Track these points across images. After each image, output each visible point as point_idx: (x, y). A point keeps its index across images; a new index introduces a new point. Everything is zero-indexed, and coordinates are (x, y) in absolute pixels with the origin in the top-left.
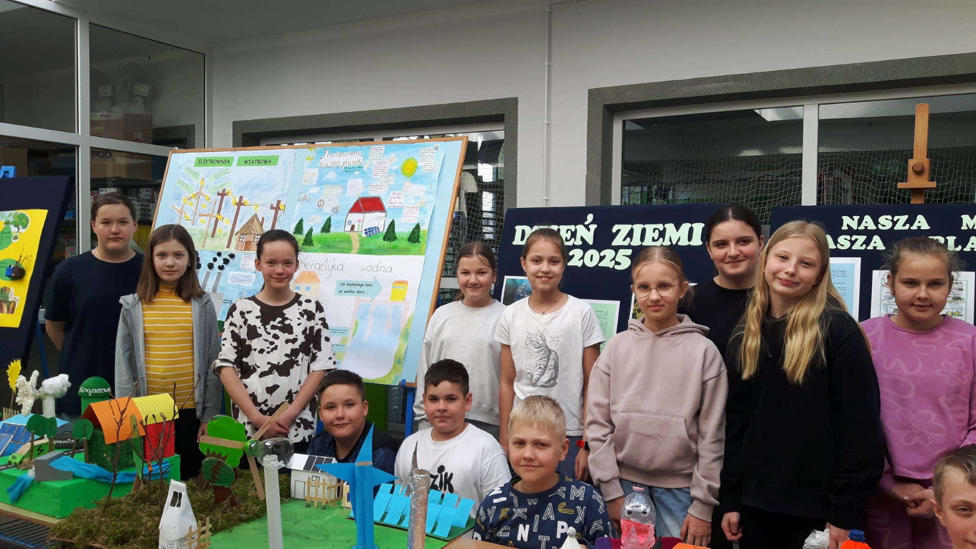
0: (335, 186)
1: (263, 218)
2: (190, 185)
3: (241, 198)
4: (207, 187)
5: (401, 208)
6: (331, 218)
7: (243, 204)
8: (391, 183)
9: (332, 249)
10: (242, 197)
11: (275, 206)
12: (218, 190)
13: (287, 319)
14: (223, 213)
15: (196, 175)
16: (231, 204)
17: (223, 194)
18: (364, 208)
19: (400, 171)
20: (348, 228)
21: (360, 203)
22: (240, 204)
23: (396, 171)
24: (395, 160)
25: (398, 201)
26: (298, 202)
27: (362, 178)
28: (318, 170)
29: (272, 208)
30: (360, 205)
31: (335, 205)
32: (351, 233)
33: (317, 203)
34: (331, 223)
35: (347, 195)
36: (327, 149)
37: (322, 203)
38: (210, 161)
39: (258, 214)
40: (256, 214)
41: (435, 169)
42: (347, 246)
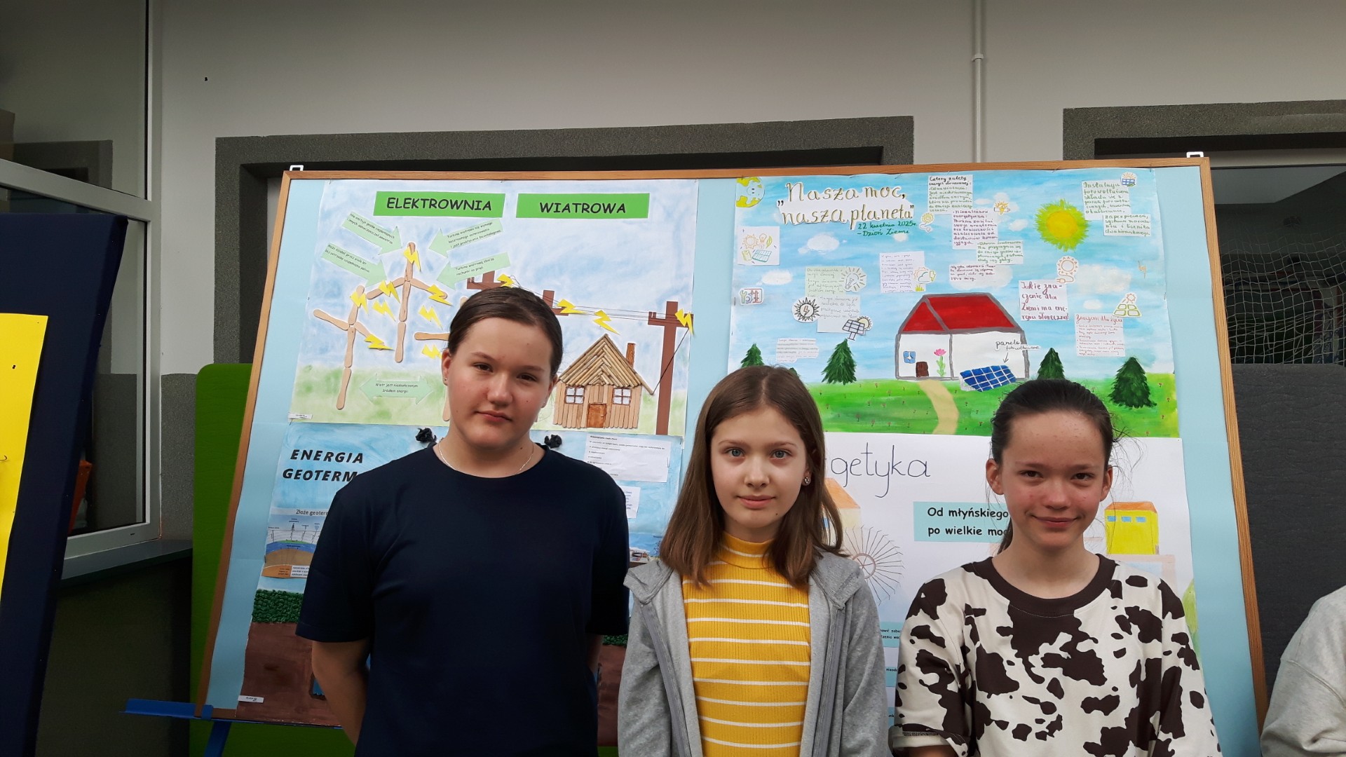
0: (838, 268)
1: (631, 346)
2: (370, 261)
4: (431, 268)
5: (1065, 322)
6: (848, 342)
8: (1015, 260)
9: (873, 422)
10: (551, 293)
11: (662, 314)
12: (470, 275)
15: (386, 235)
18: (945, 320)
19: (1037, 234)
20: (909, 370)
21: (931, 309)
23: (1024, 234)
24: (1014, 207)
25: (1051, 303)
26: (733, 308)
27: (921, 248)
28: (778, 229)
29: (653, 320)
30: (930, 313)
31: (853, 314)
32: (922, 383)
33: (794, 310)
34: (853, 358)
35: (883, 290)
36: (795, 182)
37: (810, 308)
38: (428, 203)
39: (610, 337)
40: (606, 337)
41: (1143, 230)
42: (921, 413)
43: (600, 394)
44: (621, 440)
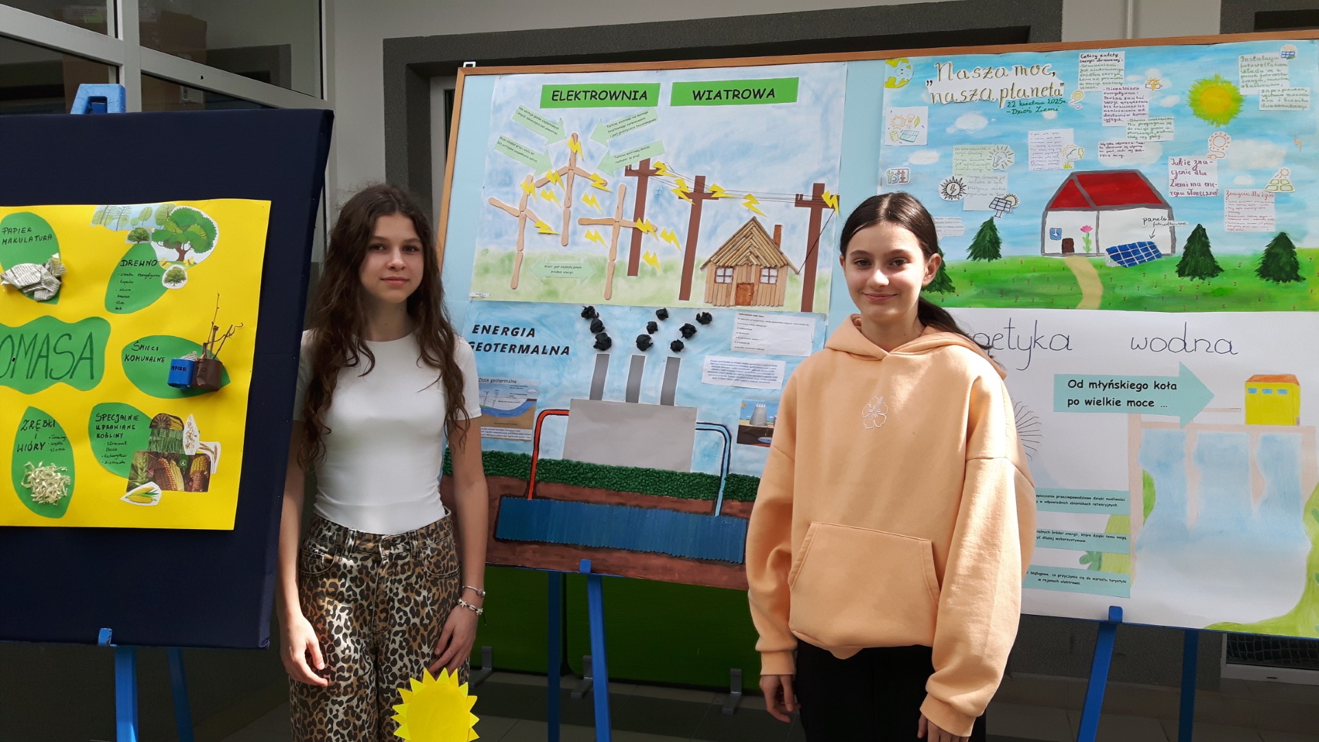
0: (987, 146)
1: (778, 228)
2: (535, 151)
3: (700, 181)
4: (592, 157)
5: (1215, 197)
6: (994, 220)
7: (709, 196)
8: (1164, 137)
9: (1017, 297)
10: (704, 178)
11: (808, 196)
12: (627, 163)
14: (653, 216)
15: (552, 127)
16: (672, 197)
17: (644, 173)
18: (1092, 197)
19: (1190, 110)
20: (1055, 247)
21: (1079, 186)
22: (699, 193)
23: (1176, 111)
24: (1166, 83)
25: (1201, 179)
27: (1070, 126)
28: (927, 108)
29: (800, 202)
30: (1078, 191)
31: (1000, 192)
32: (1068, 260)
33: (941, 189)
34: (999, 235)
35: (1031, 168)
36: (945, 61)
37: (957, 187)
38: (589, 95)
39: (759, 219)
40: (754, 219)
41: (1302, 104)
42: (1065, 289)
43: (749, 275)
44: (767, 317)
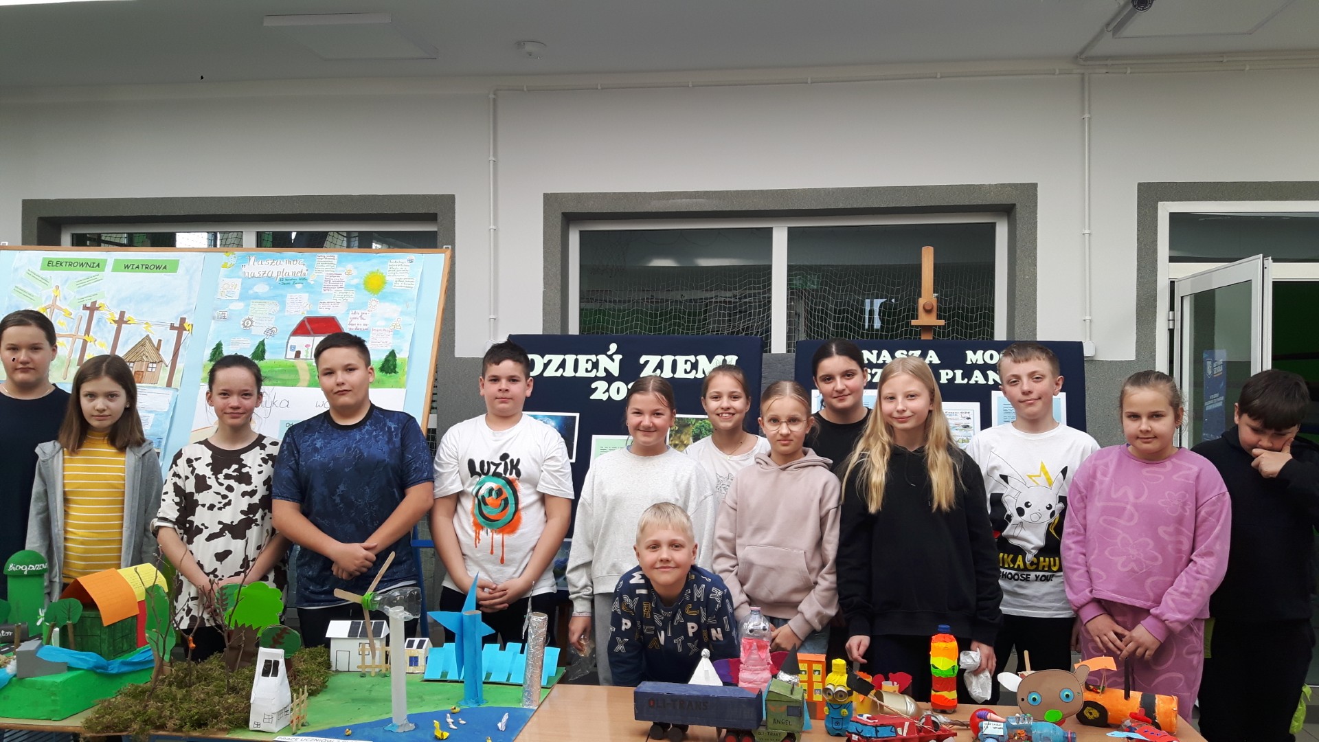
0: (267, 301)
1: (160, 341)
2: (35, 294)
3: (122, 314)
4: (65, 299)
5: (366, 331)
6: (265, 342)
7: (126, 322)
8: (350, 300)
10: (124, 312)
11: (177, 324)
12: (84, 303)
13: (245, 466)
14: (95, 333)
15: (45, 281)
16: (106, 322)
17: (92, 309)
18: (312, 329)
19: (362, 287)
20: (292, 354)
21: (307, 324)
22: (121, 321)
23: (357, 287)
24: (354, 272)
25: (362, 322)
26: (213, 321)
27: (307, 292)
28: (240, 280)
29: (172, 327)
30: (306, 326)
31: (270, 325)
32: (297, 362)
33: (242, 323)
34: (266, 348)
35: (286, 314)
36: (253, 255)
37: (250, 322)
38: (68, 264)
39: (150, 336)
40: (148, 336)
41: (411, 286)
42: (292, 377)
43: (142, 366)
44: (148, 390)
